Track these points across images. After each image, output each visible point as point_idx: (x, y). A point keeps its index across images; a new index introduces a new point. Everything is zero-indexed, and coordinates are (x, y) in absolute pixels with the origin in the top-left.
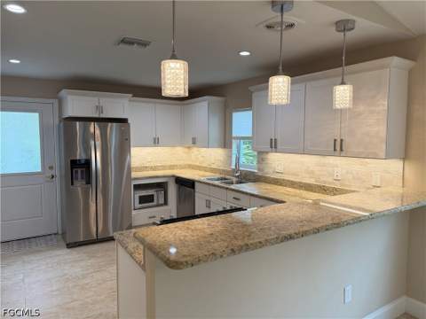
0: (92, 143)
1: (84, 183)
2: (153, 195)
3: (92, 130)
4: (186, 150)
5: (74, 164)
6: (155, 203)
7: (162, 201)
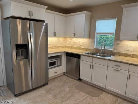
0: (29, 34)
1: (23, 58)
2: (55, 62)
3: (28, 26)
4: (64, 39)
5: (18, 47)
6: (56, 65)
7: (59, 64)
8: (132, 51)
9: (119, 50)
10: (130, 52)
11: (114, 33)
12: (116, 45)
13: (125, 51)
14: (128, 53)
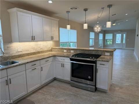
8: (21, 51)
9: (11, 53)
10: (21, 52)
11: (1, 35)
12: (7, 48)
13: (16, 52)
14: (20, 53)
